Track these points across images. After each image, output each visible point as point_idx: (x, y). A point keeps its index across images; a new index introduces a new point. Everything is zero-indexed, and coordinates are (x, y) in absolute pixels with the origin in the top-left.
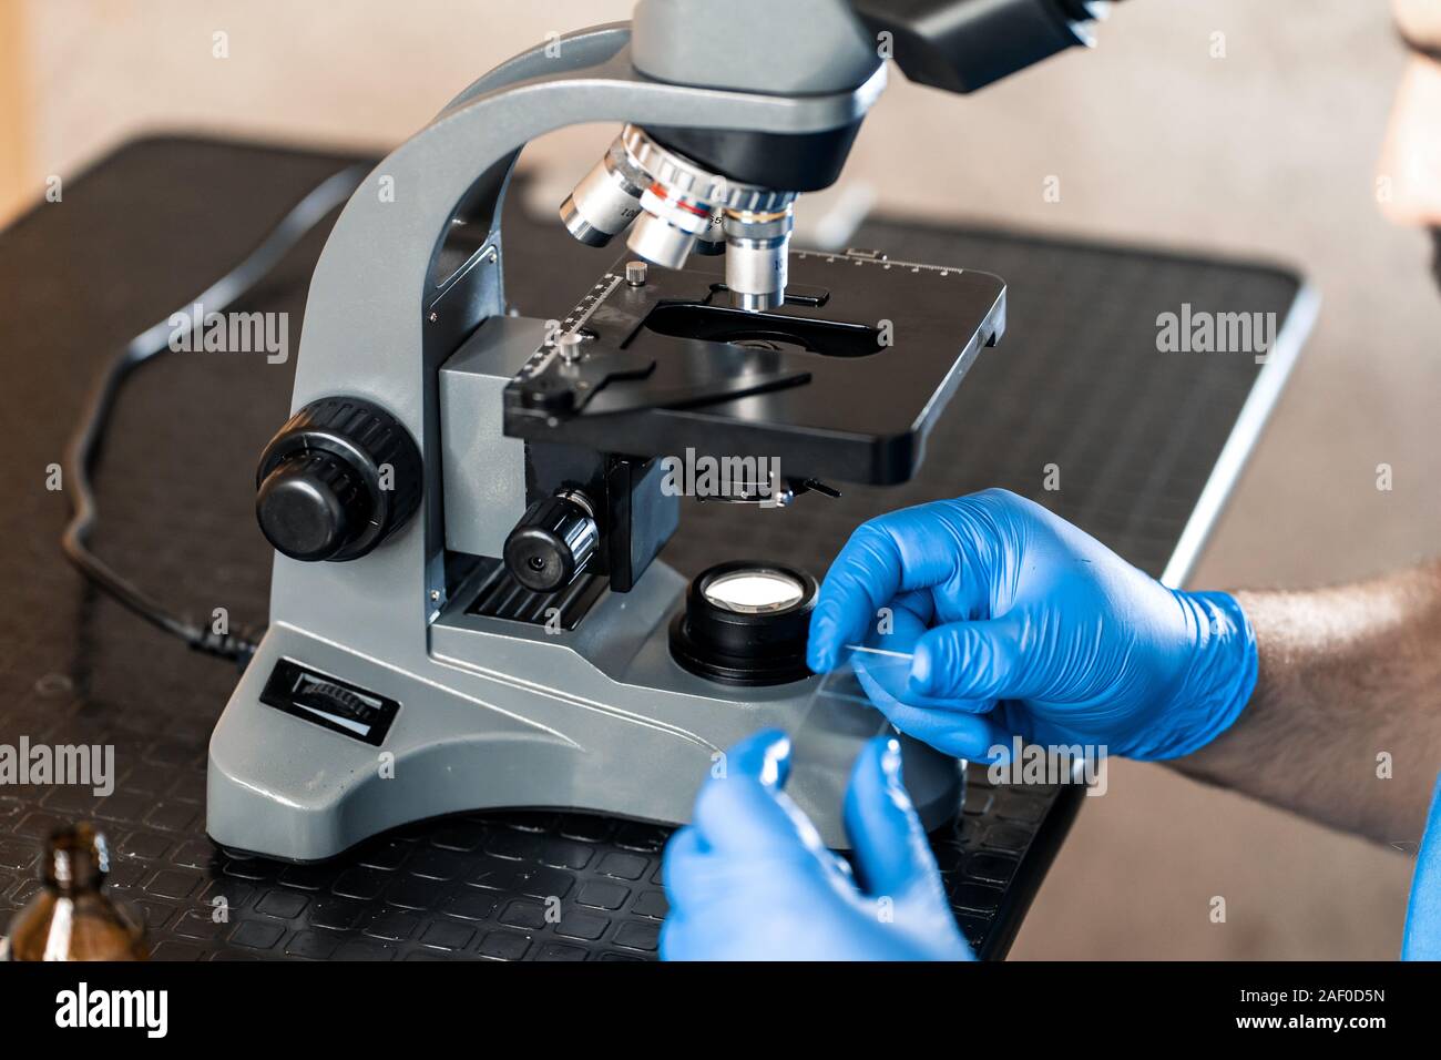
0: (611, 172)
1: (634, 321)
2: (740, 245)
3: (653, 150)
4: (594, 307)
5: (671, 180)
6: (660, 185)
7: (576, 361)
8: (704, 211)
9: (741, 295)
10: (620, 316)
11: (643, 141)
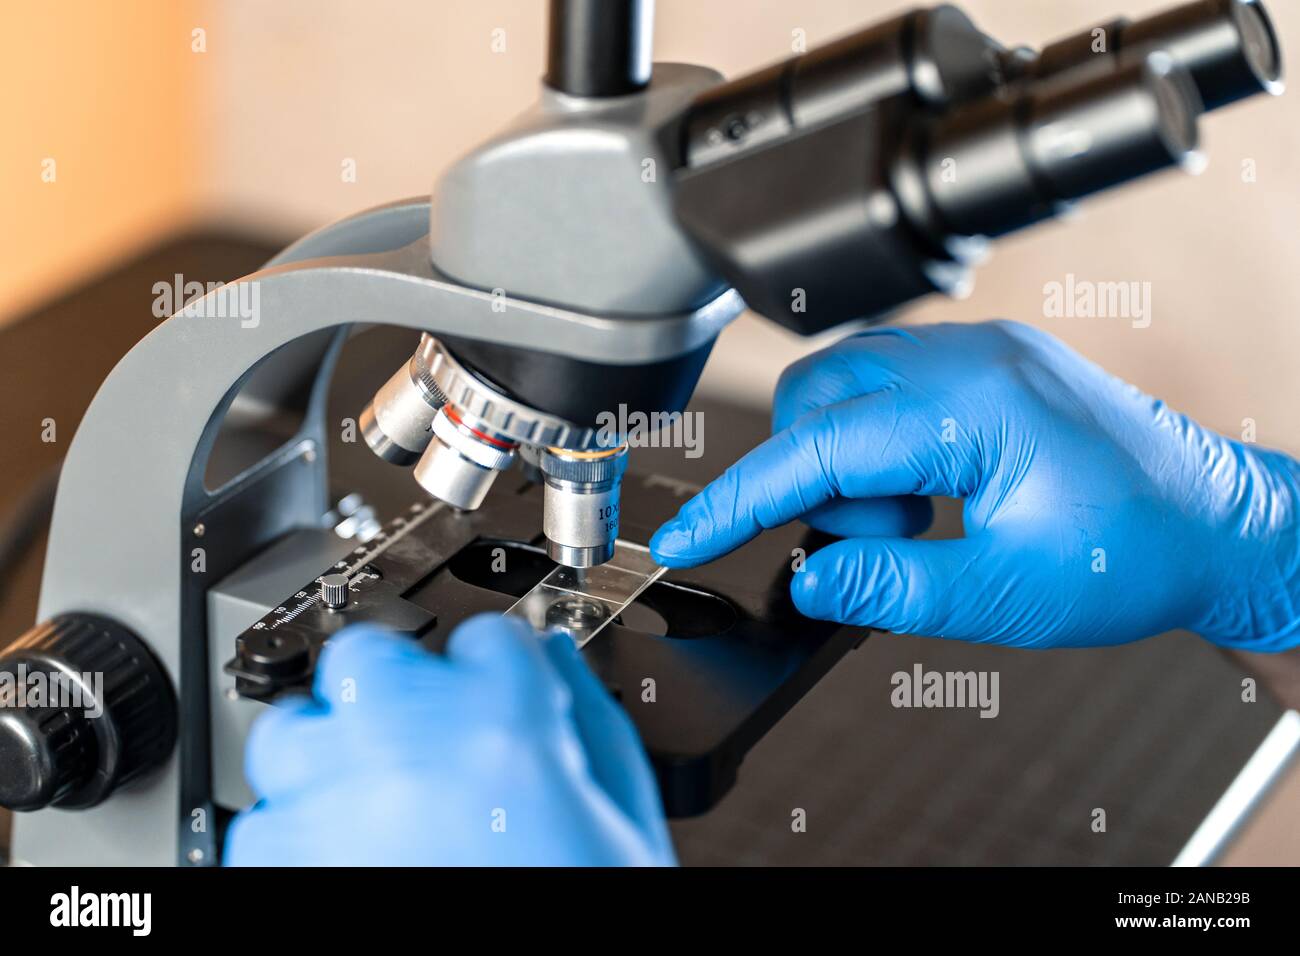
0: (415, 381)
1: (436, 559)
2: (558, 487)
3: (445, 362)
4: (399, 534)
5: (462, 401)
6: (453, 406)
7: (337, 608)
8: (503, 444)
9: (559, 546)
10: (419, 552)
11: (436, 350)
